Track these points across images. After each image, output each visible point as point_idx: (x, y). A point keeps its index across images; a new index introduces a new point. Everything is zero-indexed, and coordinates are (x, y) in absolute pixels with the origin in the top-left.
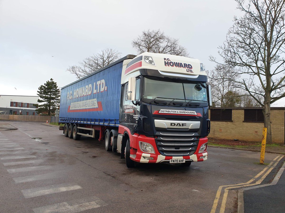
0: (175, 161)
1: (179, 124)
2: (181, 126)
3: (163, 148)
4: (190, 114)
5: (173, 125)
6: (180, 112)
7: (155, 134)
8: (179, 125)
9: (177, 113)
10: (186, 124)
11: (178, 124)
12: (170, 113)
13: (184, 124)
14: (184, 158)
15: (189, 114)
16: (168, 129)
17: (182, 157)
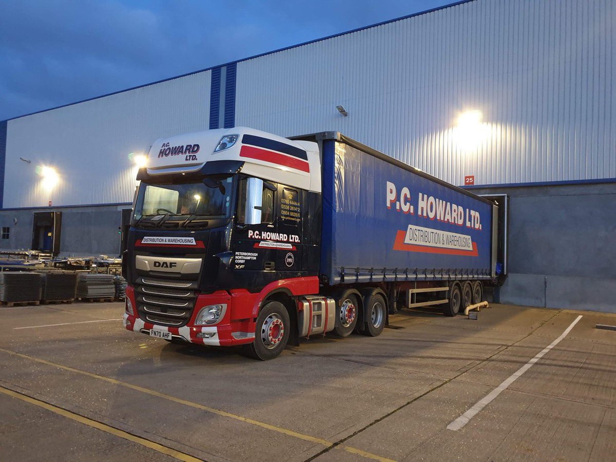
0: (157, 333)
1: (166, 263)
2: (168, 267)
3: (145, 308)
4: (184, 243)
5: (157, 264)
6: (169, 241)
7: (135, 281)
8: (165, 265)
9: (164, 243)
10: (176, 263)
11: (164, 263)
12: (154, 243)
13: (173, 265)
14: (169, 331)
15: (182, 243)
16: (151, 273)
17: (166, 328)
